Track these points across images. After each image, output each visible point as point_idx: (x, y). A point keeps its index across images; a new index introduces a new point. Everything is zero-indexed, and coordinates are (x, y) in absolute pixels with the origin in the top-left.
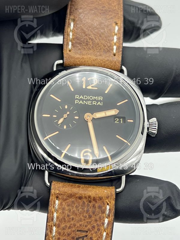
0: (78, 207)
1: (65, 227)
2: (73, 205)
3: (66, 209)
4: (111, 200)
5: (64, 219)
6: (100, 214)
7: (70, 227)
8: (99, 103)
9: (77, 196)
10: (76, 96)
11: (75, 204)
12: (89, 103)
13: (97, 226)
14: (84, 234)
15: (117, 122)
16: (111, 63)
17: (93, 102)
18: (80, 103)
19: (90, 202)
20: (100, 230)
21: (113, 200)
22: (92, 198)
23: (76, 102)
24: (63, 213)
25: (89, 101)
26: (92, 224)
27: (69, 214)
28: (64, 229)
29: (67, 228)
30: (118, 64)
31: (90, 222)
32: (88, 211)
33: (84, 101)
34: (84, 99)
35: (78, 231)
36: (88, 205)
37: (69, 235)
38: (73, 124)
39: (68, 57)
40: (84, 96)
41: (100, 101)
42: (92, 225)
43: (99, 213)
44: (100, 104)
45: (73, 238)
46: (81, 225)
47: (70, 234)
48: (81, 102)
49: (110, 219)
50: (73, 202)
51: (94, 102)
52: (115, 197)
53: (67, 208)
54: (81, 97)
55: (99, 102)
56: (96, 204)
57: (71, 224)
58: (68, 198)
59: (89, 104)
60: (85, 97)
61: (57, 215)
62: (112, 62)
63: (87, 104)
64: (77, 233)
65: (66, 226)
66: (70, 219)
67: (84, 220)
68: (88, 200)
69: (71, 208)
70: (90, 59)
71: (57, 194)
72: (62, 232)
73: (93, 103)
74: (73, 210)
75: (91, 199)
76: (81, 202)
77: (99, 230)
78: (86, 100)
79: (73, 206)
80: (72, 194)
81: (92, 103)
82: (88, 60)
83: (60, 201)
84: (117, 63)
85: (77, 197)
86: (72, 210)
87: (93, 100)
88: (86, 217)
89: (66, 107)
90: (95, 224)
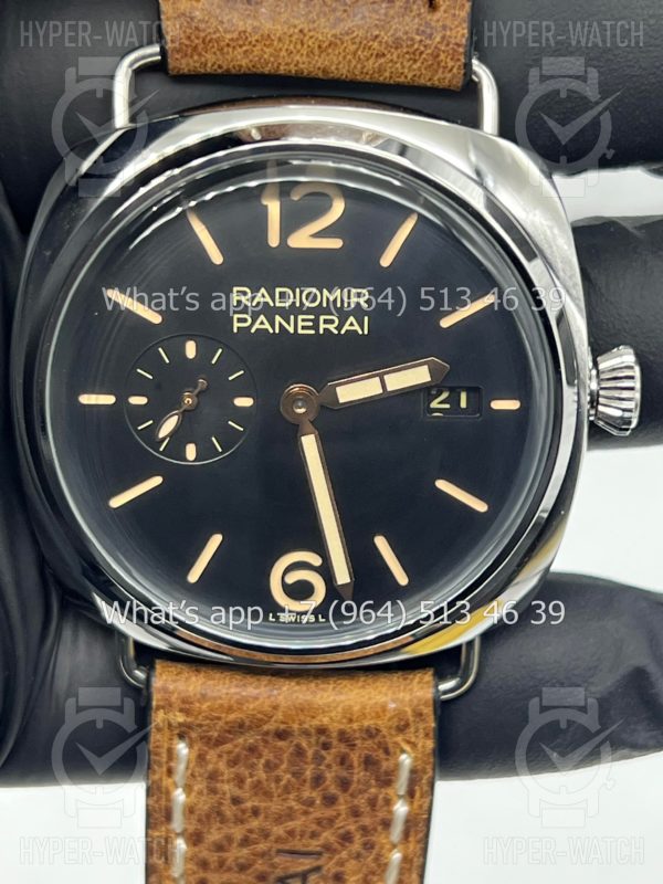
0: (276, 766)
1: (225, 843)
2: (255, 760)
3: (226, 777)
4: (417, 737)
5: (219, 813)
6: (373, 790)
7: (245, 842)
8: (351, 324)
9: (265, 728)
10: (235, 289)
11: (260, 756)
12: (300, 324)
13: (361, 832)
14: (306, 864)
15: (441, 403)
16: (415, 61)
17: (322, 318)
18: (257, 326)
19: (326, 746)
20: (372, 847)
21: (427, 735)
22: (335, 735)
23: (236, 325)
24: (213, 791)
25: (300, 317)
26: (339, 828)
27: (238, 792)
28: (219, 848)
29: (235, 845)
30: (450, 64)
31: (331, 821)
32: (318, 780)
33: (278, 319)
34: (278, 304)
35: (279, 852)
36: (318, 759)
37: (243, 868)
38: (228, 438)
39: (189, 38)
40: (278, 290)
41: (358, 312)
42: (342, 831)
43: (370, 786)
44: (357, 327)
45: (262, 877)
46: (291, 833)
47: (250, 866)
48: (262, 323)
49: (416, 804)
50: (252, 750)
51: (326, 322)
52: (433, 725)
53: (227, 773)
54: (263, 296)
55: (352, 319)
56: (352, 755)
57: (251, 831)
58: (231, 736)
59: (300, 331)
60: (280, 293)
61: (189, 800)
62: (421, 53)
63: (291, 330)
64: (276, 860)
65: (229, 839)
66: (244, 811)
67: (306, 813)
68: (317, 743)
69: (247, 773)
70: (302, 44)
71: (180, 725)
72: (213, 858)
73: (322, 326)
74: (255, 778)
75: (329, 736)
76: (288, 748)
77: (369, 846)
78: (285, 314)
79: (253, 766)
80: (247, 723)
81: (316, 326)
82: (292, 47)
83: (196, 748)
84: (442, 56)
85: (267, 733)
86: (249, 780)
87: (318, 311)
88: (311, 803)
89: (191, 350)
90: (352, 828)
